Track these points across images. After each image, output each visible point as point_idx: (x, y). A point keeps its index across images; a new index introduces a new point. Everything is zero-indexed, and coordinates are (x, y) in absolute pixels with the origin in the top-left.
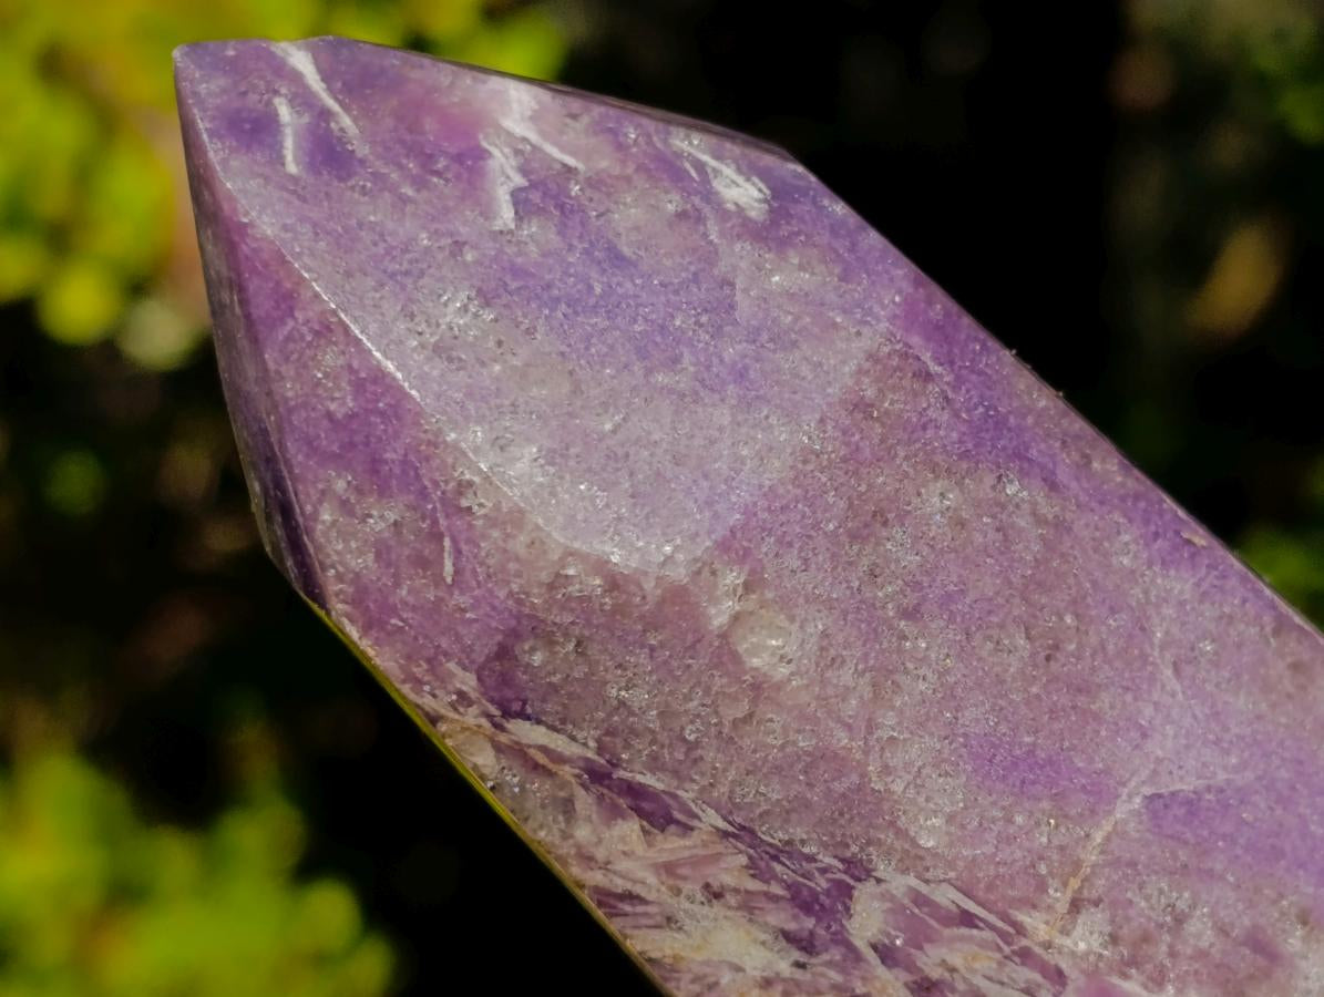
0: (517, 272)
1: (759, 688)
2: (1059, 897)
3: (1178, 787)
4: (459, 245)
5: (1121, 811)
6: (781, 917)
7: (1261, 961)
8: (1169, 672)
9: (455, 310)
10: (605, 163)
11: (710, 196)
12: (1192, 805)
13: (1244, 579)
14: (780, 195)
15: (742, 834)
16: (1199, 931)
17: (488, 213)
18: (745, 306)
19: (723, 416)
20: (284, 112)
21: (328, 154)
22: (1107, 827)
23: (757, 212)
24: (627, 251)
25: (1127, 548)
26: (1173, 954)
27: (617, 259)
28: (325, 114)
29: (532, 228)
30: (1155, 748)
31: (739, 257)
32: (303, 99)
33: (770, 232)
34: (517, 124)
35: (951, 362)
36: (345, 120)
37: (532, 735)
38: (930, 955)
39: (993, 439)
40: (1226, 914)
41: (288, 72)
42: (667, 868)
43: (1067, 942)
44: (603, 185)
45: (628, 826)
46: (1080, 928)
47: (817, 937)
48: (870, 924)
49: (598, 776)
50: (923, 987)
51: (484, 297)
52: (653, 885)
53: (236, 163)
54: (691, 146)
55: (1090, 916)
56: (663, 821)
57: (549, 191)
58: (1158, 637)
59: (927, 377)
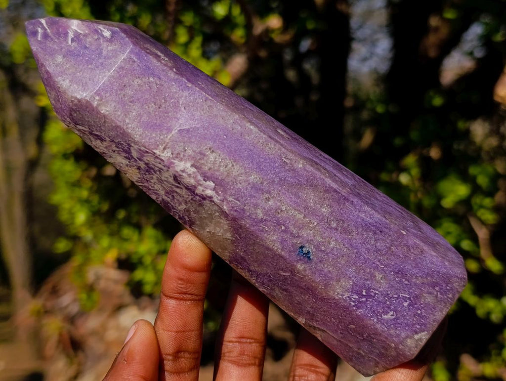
0: (70, 51)
1: (104, 116)
2: (161, 147)
3: (185, 128)
4: (62, 48)
5: (173, 132)
6: (124, 154)
7: (202, 156)
8: (183, 109)
9: (59, 59)
10: (87, 31)
11: (102, 36)
12: (188, 130)
13: (199, 92)
14: (113, 33)
15: (112, 141)
16: (189, 152)
17: (67, 43)
18: (104, 53)
19: (98, 72)
20: (40, 30)
21: (46, 36)
22: (170, 135)
23: (109, 37)
24: (88, 46)
25: (175, 88)
26: (184, 156)
27: (86, 48)
28: (46, 30)
29: (73, 44)
30: (180, 121)
31: (105, 45)
32: (43, 28)
33: (110, 41)
34: (74, 27)
35: (139, 59)
36: (48, 30)
37: (80, 127)
38: (145, 159)
39: (148, 71)
40: (195, 149)
41: (41, 24)
42: (106, 148)
43: (163, 155)
44: (85, 35)
45: (98, 141)
46: (165, 152)
47: (129, 157)
48: (135, 154)
49: (91, 133)
50: (146, 164)
51: (64, 56)
52: (106, 151)
53: (32, 40)
54: (101, 27)
55: (168, 150)
56: (102, 140)
57: (77, 38)
58: (181, 103)
59: (134, 62)
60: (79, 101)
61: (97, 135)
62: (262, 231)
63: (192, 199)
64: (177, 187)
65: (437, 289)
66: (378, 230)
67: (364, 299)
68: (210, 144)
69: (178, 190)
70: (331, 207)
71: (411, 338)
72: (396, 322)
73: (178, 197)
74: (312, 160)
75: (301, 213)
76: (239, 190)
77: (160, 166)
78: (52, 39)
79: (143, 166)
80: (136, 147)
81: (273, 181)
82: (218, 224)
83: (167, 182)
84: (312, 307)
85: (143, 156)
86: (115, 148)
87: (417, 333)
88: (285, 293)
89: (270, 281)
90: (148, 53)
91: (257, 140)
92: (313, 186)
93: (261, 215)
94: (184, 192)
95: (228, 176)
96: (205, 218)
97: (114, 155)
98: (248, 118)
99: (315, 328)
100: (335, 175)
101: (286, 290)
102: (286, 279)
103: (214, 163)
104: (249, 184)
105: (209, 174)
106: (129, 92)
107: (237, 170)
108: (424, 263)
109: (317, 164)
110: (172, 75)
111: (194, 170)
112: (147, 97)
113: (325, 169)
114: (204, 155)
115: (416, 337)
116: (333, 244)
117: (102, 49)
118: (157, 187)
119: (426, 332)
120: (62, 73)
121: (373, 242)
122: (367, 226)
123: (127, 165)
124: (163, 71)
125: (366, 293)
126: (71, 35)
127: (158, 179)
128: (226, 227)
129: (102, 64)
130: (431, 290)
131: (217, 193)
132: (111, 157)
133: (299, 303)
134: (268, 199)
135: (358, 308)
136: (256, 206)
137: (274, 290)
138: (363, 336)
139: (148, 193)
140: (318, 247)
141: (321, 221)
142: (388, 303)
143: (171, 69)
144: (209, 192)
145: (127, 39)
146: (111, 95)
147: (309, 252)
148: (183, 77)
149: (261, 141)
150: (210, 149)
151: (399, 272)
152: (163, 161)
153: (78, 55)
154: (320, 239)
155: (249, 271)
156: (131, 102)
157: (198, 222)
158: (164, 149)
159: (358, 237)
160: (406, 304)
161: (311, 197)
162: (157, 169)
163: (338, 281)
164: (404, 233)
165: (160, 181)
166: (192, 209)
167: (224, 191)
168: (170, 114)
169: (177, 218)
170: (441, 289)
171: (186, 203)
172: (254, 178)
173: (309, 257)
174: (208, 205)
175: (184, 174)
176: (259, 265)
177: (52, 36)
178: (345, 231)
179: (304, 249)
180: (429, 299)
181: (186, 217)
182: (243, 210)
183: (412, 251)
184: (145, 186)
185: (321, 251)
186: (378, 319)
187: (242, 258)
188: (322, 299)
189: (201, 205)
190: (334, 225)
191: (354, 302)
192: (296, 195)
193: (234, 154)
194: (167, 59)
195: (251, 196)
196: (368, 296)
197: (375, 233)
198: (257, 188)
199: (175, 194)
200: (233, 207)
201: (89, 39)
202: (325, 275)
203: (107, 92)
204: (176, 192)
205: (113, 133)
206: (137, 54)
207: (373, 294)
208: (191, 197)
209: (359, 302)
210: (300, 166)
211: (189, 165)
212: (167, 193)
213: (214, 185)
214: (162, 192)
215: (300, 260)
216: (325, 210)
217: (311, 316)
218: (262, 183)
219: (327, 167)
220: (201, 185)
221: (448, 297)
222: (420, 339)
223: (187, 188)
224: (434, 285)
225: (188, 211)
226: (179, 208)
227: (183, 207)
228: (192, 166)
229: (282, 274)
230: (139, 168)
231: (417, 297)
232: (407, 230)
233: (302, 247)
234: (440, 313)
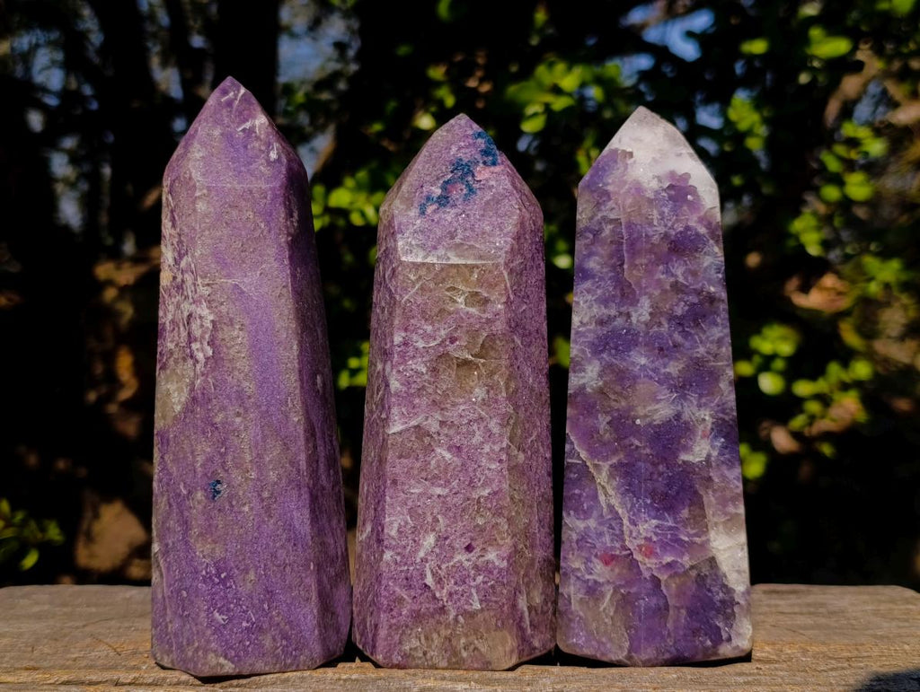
0: (232, 136)
1: (195, 210)
2: (207, 281)
3: (243, 287)
4: (229, 127)
5: (230, 281)
6: (176, 254)
7: (230, 323)
8: (259, 272)
9: (217, 132)
10: (262, 137)
11: (268, 153)
12: (243, 292)
13: (287, 275)
14: (279, 160)
15: (180, 235)
16: (224, 309)
17: (238, 127)
18: (253, 166)
19: (231, 174)
20: (231, 94)
21: (229, 104)
22: (225, 281)
23: (272, 160)
24: (249, 147)
25: (272, 251)
26: (216, 307)
27: (246, 147)
28: (236, 99)
29: (241, 133)
30: (245, 280)
31: (261, 161)
32: (236, 95)
33: (269, 163)
34: (257, 123)
35: (272, 200)
36: (237, 102)
37: (170, 199)
38: (186, 276)
39: (268, 216)
40: (231, 311)
41: (239, 91)
42: (170, 235)
43: (202, 288)
44: (258, 138)
45: (170, 224)
46: (205, 288)
47: (177, 262)
48: (183, 264)
49: (172, 212)
50: (183, 281)
51: (222, 134)
52: (167, 237)
53: (218, 95)
54: (276, 145)
55: (209, 288)
56: (174, 226)
57: (249, 132)
58: (264, 266)
59: (266, 198)
60: (190, 178)
61: (174, 217)
62: (204, 433)
63: (184, 347)
64: (184, 325)
65: (284, 643)
66: (295, 540)
67: (217, 580)
68: (247, 322)
69: (182, 329)
70: (280, 479)
71: (217, 656)
72: (218, 630)
73: (176, 335)
74: (313, 428)
75: (252, 456)
76: (225, 381)
77: (190, 294)
78: (231, 111)
79: (179, 280)
80: (190, 259)
81: (260, 406)
82: (180, 390)
83: (182, 313)
84: (173, 544)
85: (187, 272)
86: (175, 243)
87: (226, 657)
88: (168, 508)
89: (168, 484)
90: (285, 205)
91: (286, 361)
92: (286, 447)
93: (218, 420)
94: (184, 334)
95: (230, 361)
96: (177, 374)
97: (170, 247)
98: (302, 337)
99: (158, 566)
100: (317, 461)
101: (170, 506)
102: (180, 495)
103: (233, 339)
104: (239, 386)
105: (217, 342)
106: (234, 213)
107: (243, 364)
108: (298, 610)
109: (313, 435)
110: (283, 240)
111: (210, 326)
112: (243, 233)
113: (315, 447)
114: (232, 325)
115: (222, 660)
116: (246, 509)
117: (255, 162)
118: (171, 308)
119: (233, 666)
120: (203, 144)
121: (278, 545)
122: (289, 527)
123: (169, 266)
124: (280, 229)
125: (225, 577)
126: (248, 125)
127: (178, 302)
128: (183, 399)
129: (240, 172)
130: (278, 638)
131: (206, 363)
132: (166, 246)
133: (168, 529)
134: (238, 415)
135: (204, 581)
136: (223, 409)
137: (163, 495)
138: (183, 612)
139: (161, 307)
140: (230, 498)
141: (258, 479)
142: (232, 606)
143: (289, 234)
144: (200, 356)
145: (283, 176)
146: (217, 201)
147: (219, 492)
148: (289, 251)
149: (289, 365)
150: (242, 325)
151: (270, 593)
152: (196, 292)
153: (232, 146)
154: (241, 493)
155: (162, 457)
156: (226, 223)
157: (168, 372)
158: (208, 285)
159: (271, 527)
160: (245, 624)
161: (274, 452)
162: (185, 293)
163: (215, 542)
164: (312, 567)
165: (178, 306)
166: (175, 356)
167: (213, 370)
168: (244, 265)
169: (159, 350)
170: (287, 646)
171: (177, 345)
172: (249, 387)
173: (215, 496)
174: (189, 366)
175: (199, 321)
176: (173, 461)
177: (234, 109)
178: (268, 509)
179: (219, 486)
180: (268, 643)
181: (165, 358)
182: (210, 400)
183: (301, 589)
184: (164, 297)
185: (230, 503)
186: (209, 609)
187: (168, 440)
188: (187, 543)
189: (184, 360)
190: (266, 494)
191: (207, 573)
192: (264, 438)
193: (255, 349)
194: (296, 224)
195: (228, 397)
196: (223, 581)
197: (289, 540)
198: (241, 397)
199: (176, 329)
200: (204, 388)
201: (257, 144)
202: (210, 525)
203: (217, 196)
204: (179, 328)
205: (186, 230)
206: (275, 197)
207: (228, 584)
208: (184, 344)
209: (210, 578)
210: (296, 419)
211: (211, 317)
212: (172, 321)
213: (211, 354)
214: (170, 317)
215: (206, 490)
216: (273, 476)
217: (166, 553)
218: (249, 397)
219: (320, 449)
220: (201, 343)
221: (284, 660)
222: (222, 666)
223: (189, 334)
224: (285, 637)
225: (171, 353)
226: (169, 344)
227: (171, 346)
228: (213, 321)
229: (182, 487)
230: (175, 278)
231: (260, 629)
232: (318, 570)
233: (218, 482)
234: (263, 665)
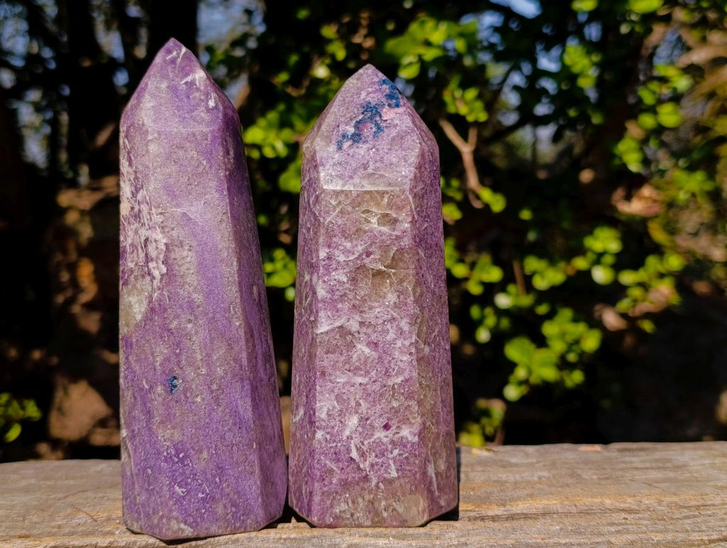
0: (176, 88)
1: (147, 151)
2: (160, 210)
3: (190, 215)
4: (173, 81)
5: (179, 210)
7: (180, 245)
8: (203, 202)
9: (164, 85)
10: (202, 88)
11: (208, 101)
12: (190, 219)
13: (226, 203)
14: (216, 107)
16: (175, 233)
17: (181, 81)
18: (195, 113)
19: (177, 120)
20: (175, 53)
21: (173, 61)
22: (175, 210)
23: (210, 107)
24: (191, 97)
25: (213, 184)
26: (168, 232)
27: (188, 97)
28: (179, 57)
29: (184, 86)
30: (192, 208)
31: (202, 109)
32: (178, 54)
33: (208, 110)
34: (197, 76)
35: (212, 141)
36: (179, 60)
37: (127, 142)
38: (142, 206)
39: (208, 155)
40: (180, 235)
41: (180, 50)
42: (128, 172)
43: (156, 216)
44: (198, 89)
45: (127, 163)
46: (158, 217)
47: (134, 195)
48: (139, 196)
49: (129, 153)
50: (140, 211)
51: (168, 87)
52: (125, 174)
53: (163, 54)
54: (213, 95)
55: (162, 216)
56: (130, 165)
57: (191, 85)
58: (207, 197)
59: (207, 140)
60: (143, 125)
61: (130, 158)
62: (161, 338)
63: (142, 266)
64: (142, 248)
65: (234, 509)
66: (239, 423)
67: (176, 460)
68: (194, 244)
69: (140, 250)
70: (226, 374)
71: (178, 522)
72: (179, 500)
73: (135, 256)
74: (251, 331)
75: (202, 355)
76: (178, 294)
77: (146, 221)
78: (175, 68)
79: (136, 210)
80: (145, 193)
81: (207, 314)
82: (140, 302)
83: (139, 237)
84: (139, 429)
85: (142, 203)
86: (132, 179)
87: (185, 523)
88: (133, 400)
89: (133, 380)
90: (223, 144)
91: (228, 275)
92: (230, 347)
93: (174, 325)
94: (142, 255)
95: (182, 276)
96: (137, 289)
97: (128, 183)
98: (240, 255)
99: (127, 448)
100: (256, 358)
101: (135, 398)
102: (143, 389)
103: (183, 258)
104: (189, 297)
105: (170, 262)
106: (181, 153)
107: (192, 279)
108: (245, 482)
109: (252, 336)
110: (222, 174)
111: (163, 248)
112: (189, 169)
113: (254, 346)
114: (182, 247)
115: (182, 526)
116: (199, 399)
117: (197, 110)
118: (130, 233)
119: (192, 530)
120: (153, 96)
121: (226, 429)
122: (235, 413)
123: (128, 198)
124: (219, 166)
125: (183, 457)
126: (189, 79)
127: (136, 229)
128: (143, 310)
129: (184, 118)
130: (229, 506)
131: (161, 279)
132: (124, 181)
133: (134, 417)
134: (190, 321)
135: (166, 461)
136: (177, 317)
137: (128, 390)
138: (149, 486)
139: (122, 232)
140: (185, 391)
141: (208, 375)
142: (189, 480)
143: (226, 170)
144: (156, 273)
145: (220, 121)
146: (166, 143)
147: (175, 386)
148: (227, 183)
149: (230, 279)
150: (190, 246)
151: (220, 468)
152: (151, 220)
153: (177, 97)
154: (194, 387)
155: (127, 358)
156: (174, 161)
157: (130, 287)
158: (161, 213)
159: (220, 414)
160: (200, 495)
161: (220, 352)
162: (142, 221)
163: (174, 428)
164: (255, 446)
165: (136, 232)
166: (135, 273)
167: (168, 284)
168: (190, 196)
169: (121, 269)
170: (236, 512)
171: (136, 264)
172: (198, 298)
173: (172, 390)
174: (147, 282)
175: (154, 243)
176: (136, 361)
177: (177, 66)
178: (217, 400)
179: (175, 381)
180: (220, 510)
181: (126, 275)
182: (165, 310)
183: (246, 464)
184: (124, 225)
185: (185, 395)
186: (170, 483)
187: (131, 344)
188: (150, 429)
189: (143, 276)
190: (214, 387)
191: (168, 454)
192: (212, 340)
193: (202, 267)
194: (232, 161)
195: (181, 307)
196: (182, 460)
197: (235, 424)
198: (191, 306)
199: (135, 251)
200: (161, 300)
201: (197, 94)
202: (169, 414)
203: (167, 138)
204: (138, 250)
205: (141, 168)
206: (214, 138)
207: (186, 463)
208: (142, 264)
209: (171, 458)
210: (238, 324)
211: (165, 241)
212: (132, 245)
213: (166, 272)
214: (129, 241)
215: (165, 385)
216: (220, 371)
217: (133, 436)
218: (198, 306)
219: (258, 347)
220: (157, 263)
221: (234, 524)
222: (183, 531)
223: (146, 255)
224: (234, 505)
225: (132, 271)
226: (129, 264)
227: (131, 265)
228: (166, 244)
229: (144, 383)
230: (132, 208)
231: (213, 499)
232: (260, 448)
233: (175, 378)
234: (217, 528)
